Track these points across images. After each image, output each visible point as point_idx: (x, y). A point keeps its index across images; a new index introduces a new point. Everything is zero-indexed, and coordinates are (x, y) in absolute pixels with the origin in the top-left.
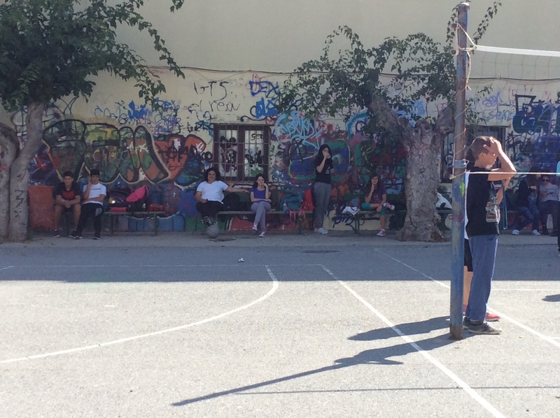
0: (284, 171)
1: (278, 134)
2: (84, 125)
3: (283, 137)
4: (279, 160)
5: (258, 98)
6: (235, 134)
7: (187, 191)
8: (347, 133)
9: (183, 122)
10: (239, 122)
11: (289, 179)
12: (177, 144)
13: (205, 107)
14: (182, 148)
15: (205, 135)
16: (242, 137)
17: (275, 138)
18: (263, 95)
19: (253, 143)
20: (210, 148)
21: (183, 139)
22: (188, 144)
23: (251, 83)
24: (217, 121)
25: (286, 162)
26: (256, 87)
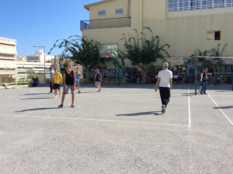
0: (189, 73)
2: (155, 66)
3: (189, 67)
4: (188, 71)
5: (185, 61)
6: (181, 67)
8: (201, 66)
9: (171, 65)
10: (181, 65)
11: (190, 75)
12: (170, 69)
13: (175, 63)
15: (175, 67)
16: (182, 68)
17: (187, 68)
19: (184, 69)
20: (176, 70)
22: (172, 69)
23: (183, 58)
24: (177, 65)
25: (190, 72)
26: (184, 59)
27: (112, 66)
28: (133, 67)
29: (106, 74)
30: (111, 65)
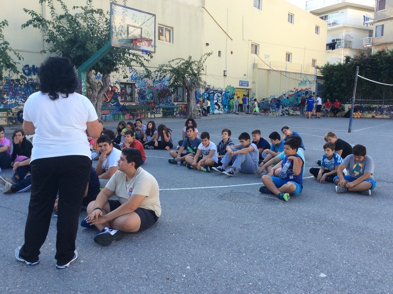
0: (139, 99)
1: (137, 86)
7: (114, 105)
8: (153, 87)
9: (112, 81)
10: (126, 82)
11: (140, 101)
12: (110, 89)
14: (112, 90)
15: (118, 86)
16: (125, 88)
17: (135, 87)
18: (132, 73)
19: (129, 90)
20: (119, 91)
21: (112, 87)
24: (120, 81)
25: (139, 96)
26: (131, 70)
28: (26, 78)
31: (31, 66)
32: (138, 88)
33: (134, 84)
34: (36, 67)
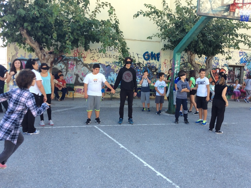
4: (246, 77)
5: (241, 57)
9: (220, 64)
12: (218, 71)
15: (226, 68)
16: (234, 70)
19: (237, 72)
20: (227, 73)
23: (240, 52)
24: (230, 64)
26: (241, 54)
27: (96, 58)
28: (145, 62)
29: (81, 76)
30: (95, 55)
31: (150, 52)
32: (247, 70)
33: (243, 66)
34: (153, 54)
